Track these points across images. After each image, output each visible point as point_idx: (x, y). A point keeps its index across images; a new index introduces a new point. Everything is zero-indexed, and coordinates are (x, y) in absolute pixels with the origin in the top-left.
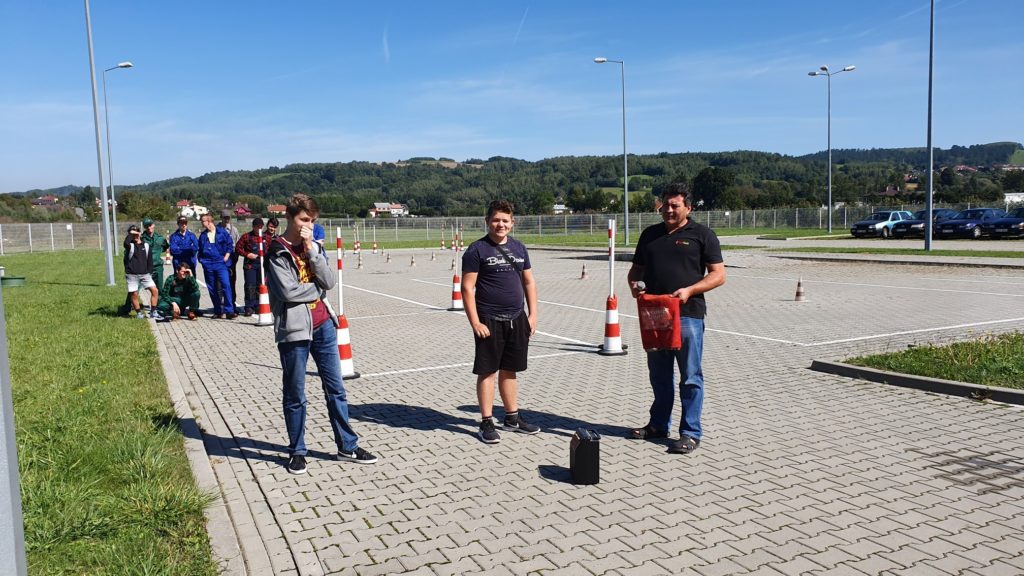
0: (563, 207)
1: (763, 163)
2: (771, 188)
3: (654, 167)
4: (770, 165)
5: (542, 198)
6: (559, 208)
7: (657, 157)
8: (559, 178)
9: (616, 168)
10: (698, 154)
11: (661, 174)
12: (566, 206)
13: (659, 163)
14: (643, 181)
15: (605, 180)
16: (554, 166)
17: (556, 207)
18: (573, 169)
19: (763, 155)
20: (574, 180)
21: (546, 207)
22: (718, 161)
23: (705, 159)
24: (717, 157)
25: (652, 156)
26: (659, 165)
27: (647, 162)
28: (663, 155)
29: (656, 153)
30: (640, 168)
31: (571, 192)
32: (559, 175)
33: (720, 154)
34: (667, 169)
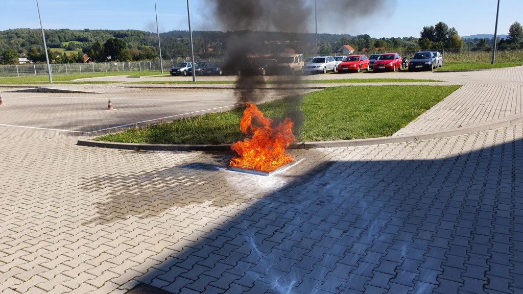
0: (25, 59)
1: (142, 36)
2: (146, 50)
3: (82, 37)
4: (145, 37)
5: (10, 54)
6: (23, 60)
7: (83, 31)
8: (22, 42)
9: (59, 37)
10: (106, 31)
11: (86, 42)
12: (28, 59)
13: (85, 35)
14: (77, 45)
15: (53, 43)
16: (16, 34)
17: (20, 59)
18: (31, 36)
19: (141, 32)
20: (32, 43)
21: (13, 59)
22: (118, 35)
23: (111, 34)
24: (117, 33)
25: (80, 31)
26: (85, 36)
27: (78, 34)
28: (87, 31)
29: (83, 29)
30: (74, 37)
31: (31, 51)
32: (21, 40)
33: (119, 31)
34: (90, 38)
